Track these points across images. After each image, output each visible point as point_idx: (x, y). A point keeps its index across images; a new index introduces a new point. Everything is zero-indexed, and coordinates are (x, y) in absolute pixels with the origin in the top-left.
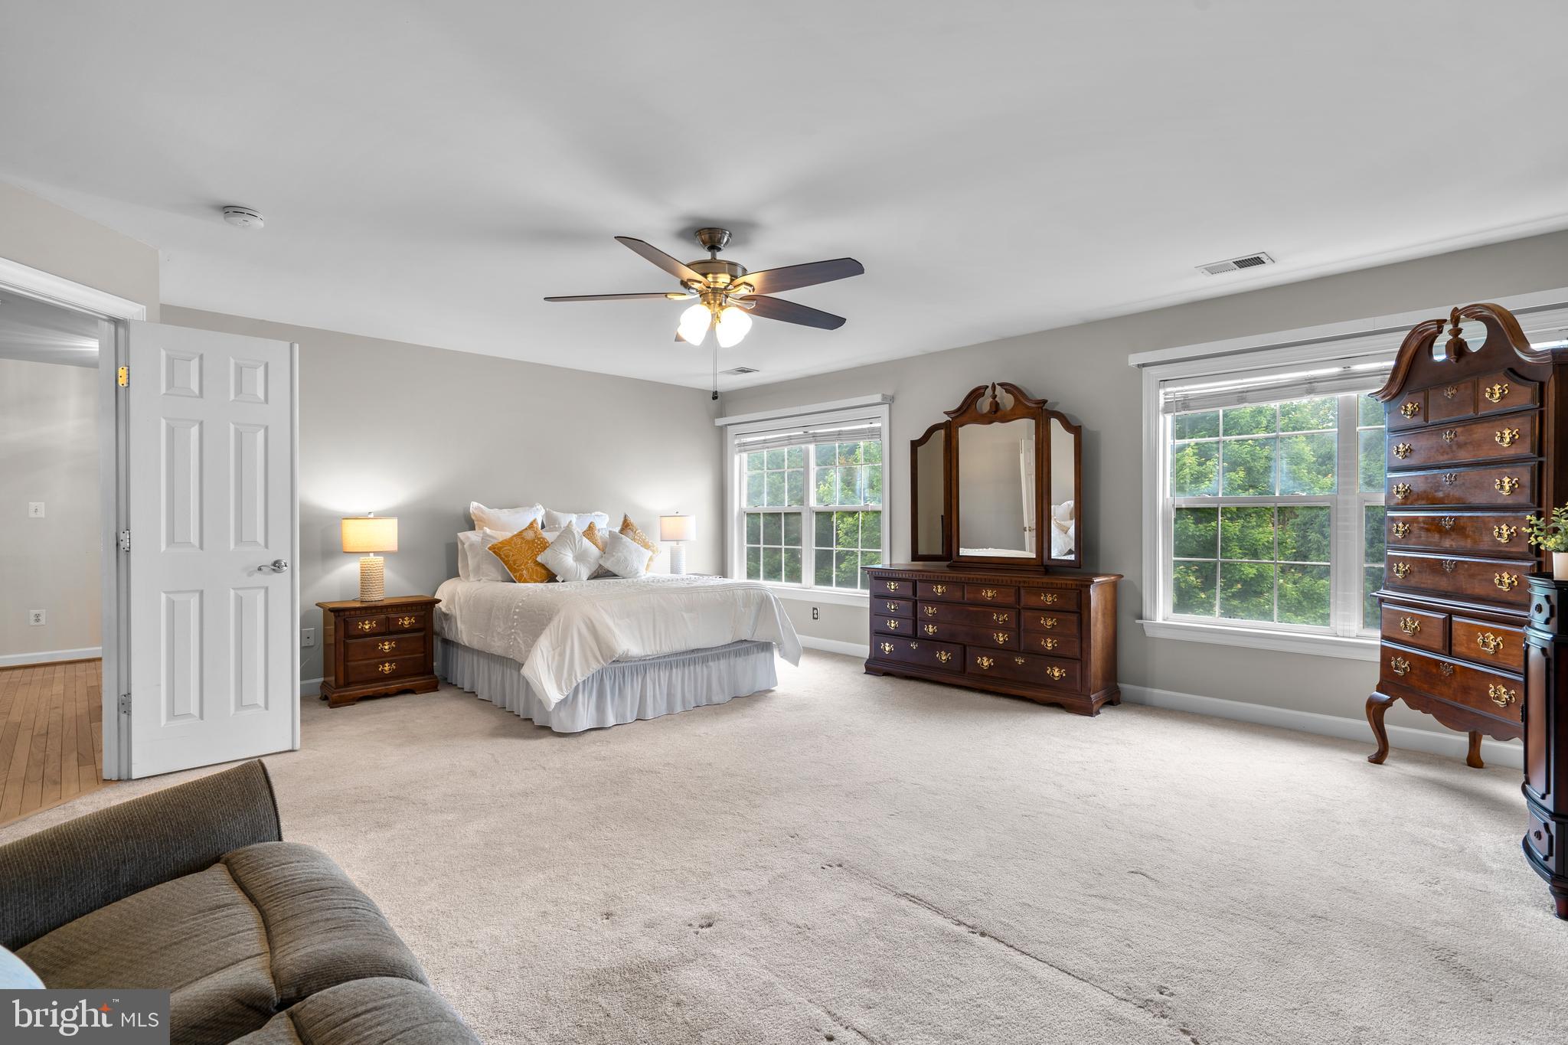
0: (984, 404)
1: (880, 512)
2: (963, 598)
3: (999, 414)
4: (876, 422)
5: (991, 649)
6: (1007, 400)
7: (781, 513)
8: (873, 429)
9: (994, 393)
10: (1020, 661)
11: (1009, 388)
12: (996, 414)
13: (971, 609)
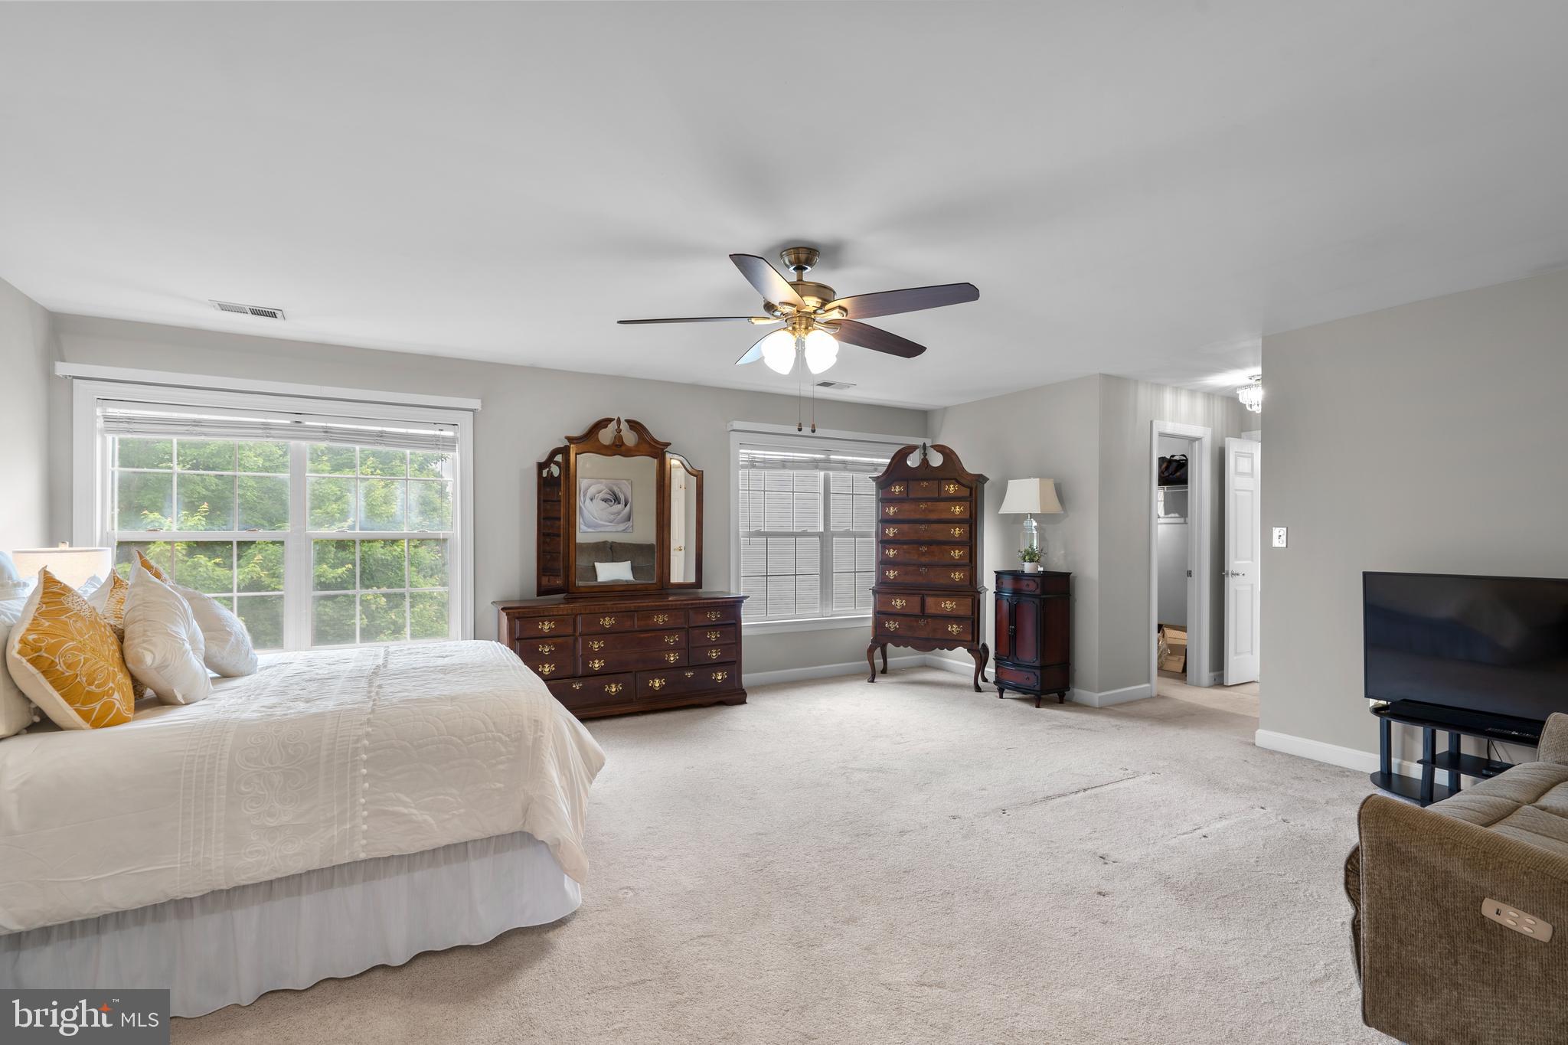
0: (606, 436)
1: (447, 539)
2: (634, 625)
3: (623, 448)
4: (447, 430)
5: (662, 669)
6: (630, 438)
7: (231, 543)
8: (444, 438)
9: (619, 427)
10: (689, 674)
11: (634, 425)
12: (617, 448)
13: (642, 635)
